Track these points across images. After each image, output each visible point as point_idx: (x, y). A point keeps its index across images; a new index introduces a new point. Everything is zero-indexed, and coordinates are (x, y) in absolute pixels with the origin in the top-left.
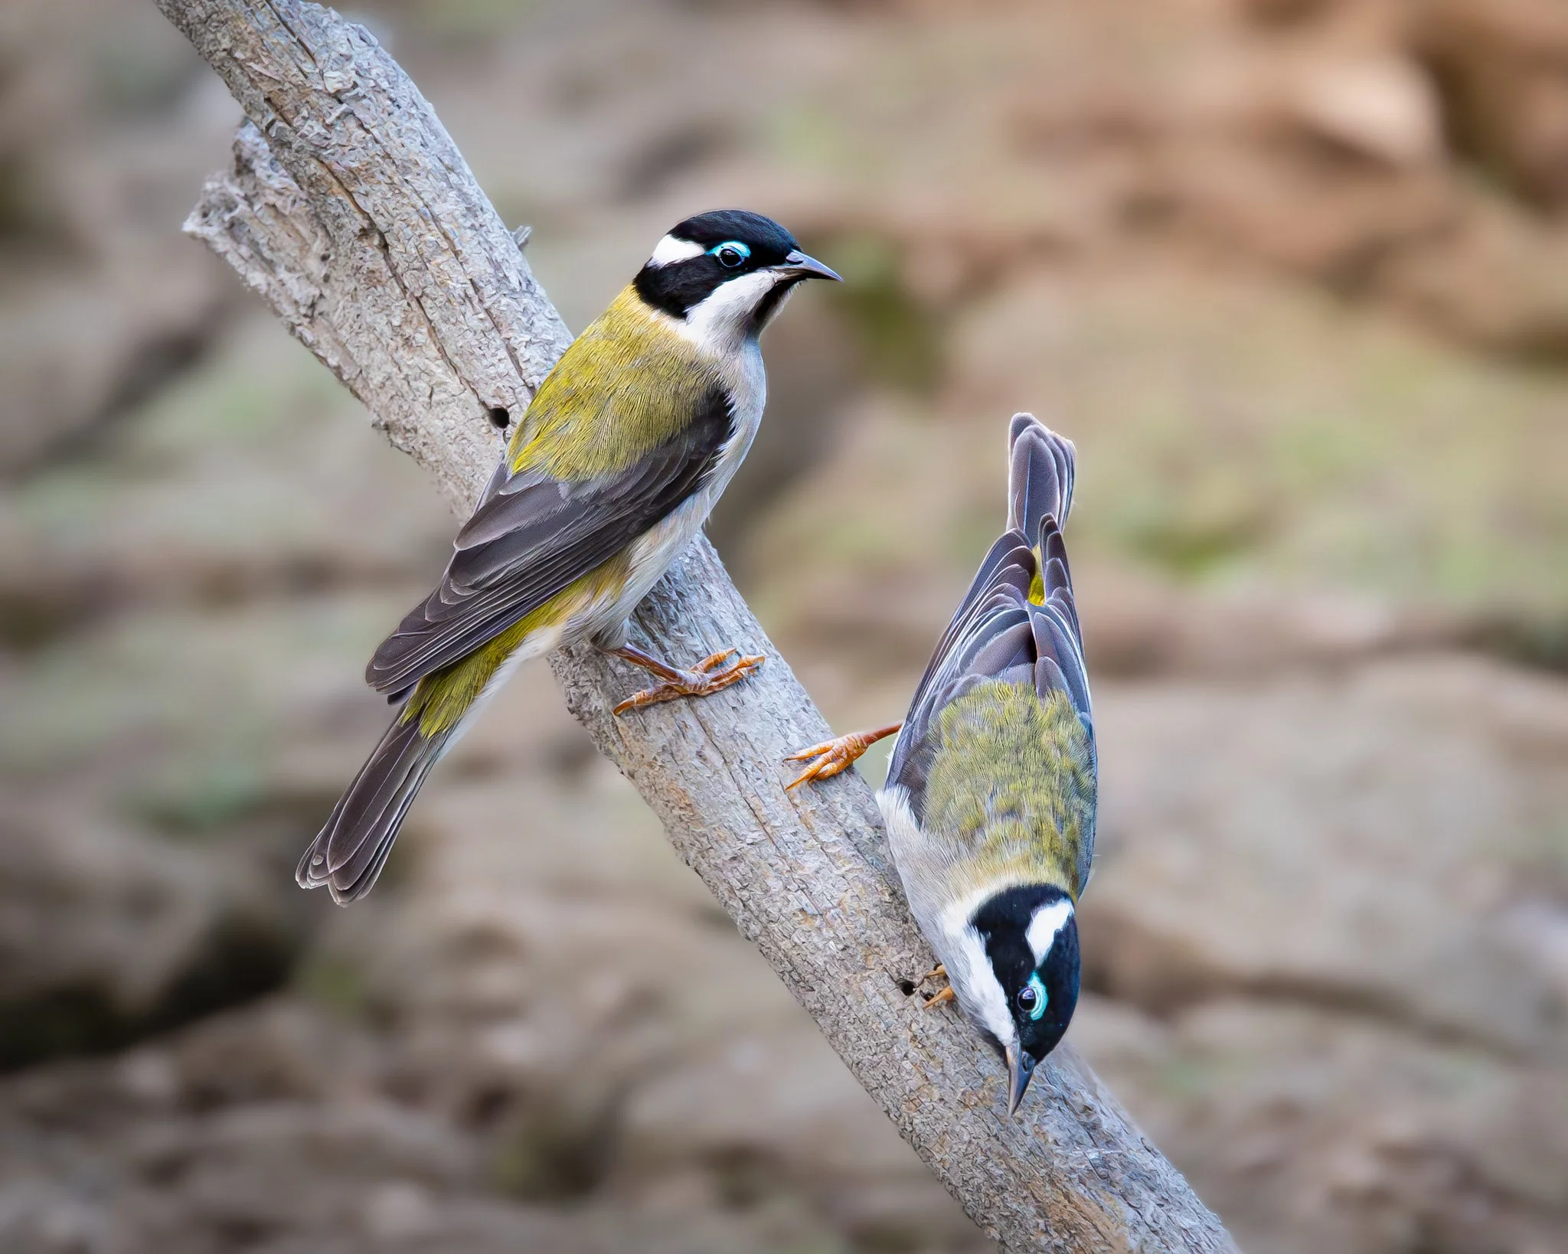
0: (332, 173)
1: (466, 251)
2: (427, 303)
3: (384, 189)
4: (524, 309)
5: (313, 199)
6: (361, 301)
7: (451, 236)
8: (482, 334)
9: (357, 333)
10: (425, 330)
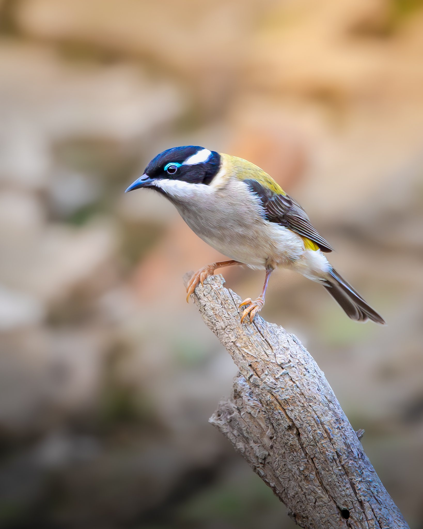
0: (277, 400)
1: (335, 438)
2: (316, 461)
3: (299, 409)
4: (359, 466)
5: (268, 411)
6: (286, 458)
7: (329, 431)
8: (340, 477)
9: (284, 472)
10: (314, 473)
